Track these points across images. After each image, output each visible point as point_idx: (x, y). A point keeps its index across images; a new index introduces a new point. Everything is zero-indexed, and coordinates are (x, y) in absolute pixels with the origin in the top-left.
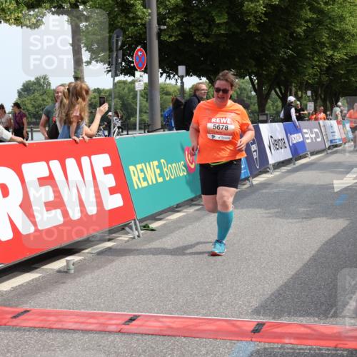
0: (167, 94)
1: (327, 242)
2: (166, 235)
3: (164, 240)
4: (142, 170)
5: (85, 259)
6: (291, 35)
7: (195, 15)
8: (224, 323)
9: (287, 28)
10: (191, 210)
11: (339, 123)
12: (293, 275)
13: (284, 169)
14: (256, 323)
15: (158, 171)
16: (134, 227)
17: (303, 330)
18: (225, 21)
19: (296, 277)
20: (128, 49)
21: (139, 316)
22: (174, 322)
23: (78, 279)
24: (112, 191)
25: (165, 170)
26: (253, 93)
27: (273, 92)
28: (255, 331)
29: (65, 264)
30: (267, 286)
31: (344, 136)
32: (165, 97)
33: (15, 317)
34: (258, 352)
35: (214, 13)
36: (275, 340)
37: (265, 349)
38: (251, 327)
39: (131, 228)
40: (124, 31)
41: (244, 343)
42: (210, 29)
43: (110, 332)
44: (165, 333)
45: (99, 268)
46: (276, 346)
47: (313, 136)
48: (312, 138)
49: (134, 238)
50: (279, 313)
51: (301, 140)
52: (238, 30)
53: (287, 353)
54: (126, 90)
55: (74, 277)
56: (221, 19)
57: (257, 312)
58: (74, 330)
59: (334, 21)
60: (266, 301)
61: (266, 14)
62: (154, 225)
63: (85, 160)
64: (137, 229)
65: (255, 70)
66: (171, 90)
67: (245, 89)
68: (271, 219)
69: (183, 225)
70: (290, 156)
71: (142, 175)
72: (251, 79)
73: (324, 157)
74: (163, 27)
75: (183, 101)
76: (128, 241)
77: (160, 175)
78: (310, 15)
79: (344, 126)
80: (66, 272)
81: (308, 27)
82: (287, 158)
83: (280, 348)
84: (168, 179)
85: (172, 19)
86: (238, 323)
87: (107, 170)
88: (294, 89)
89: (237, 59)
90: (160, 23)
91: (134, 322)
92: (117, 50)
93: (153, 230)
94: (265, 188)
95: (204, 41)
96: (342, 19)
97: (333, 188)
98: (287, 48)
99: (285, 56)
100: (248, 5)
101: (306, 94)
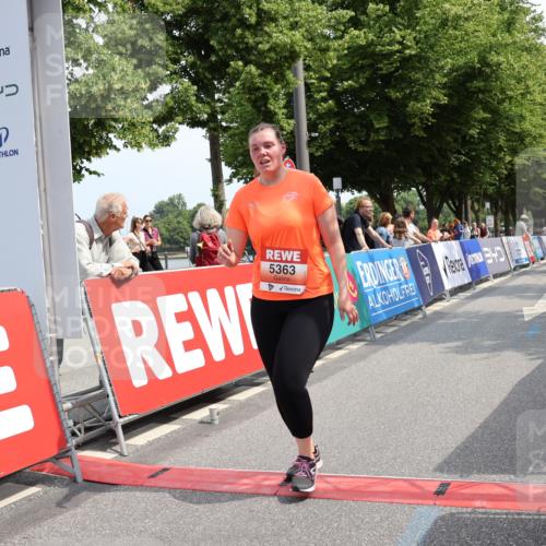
1: (519, 382)
2: (326, 377)
3: (324, 383)
5: (231, 408)
6: (464, 137)
7: (350, 120)
8: (401, 483)
9: (458, 131)
10: (354, 347)
11: (526, 239)
13: (462, 295)
14: (438, 484)
17: (498, 490)
18: (385, 125)
19: (484, 426)
22: (340, 483)
23: (224, 431)
26: (422, 207)
27: (445, 205)
28: (438, 493)
29: (208, 413)
30: (450, 437)
31: (531, 254)
33: (152, 476)
34: (442, 518)
35: (372, 117)
36: (465, 503)
37: (452, 514)
38: (434, 487)
41: (426, 507)
42: (368, 135)
43: (264, 495)
44: (329, 495)
45: (248, 418)
46: (465, 510)
47: (496, 255)
48: (494, 258)
50: (466, 469)
51: (481, 260)
52: (401, 136)
53: (478, 519)
55: (219, 429)
56: (381, 123)
57: (440, 469)
58: (222, 493)
59: (512, 121)
60: (450, 456)
61: (433, 115)
63: (229, 290)
65: (423, 179)
67: (412, 203)
68: (450, 355)
69: (345, 364)
70: (470, 280)
72: (419, 191)
73: (511, 279)
74: (314, 135)
78: (483, 115)
79: (531, 244)
80: (210, 423)
81: (482, 128)
82: (466, 282)
83: (470, 513)
85: (325, 124)
86: (418, 483)
88: (470, 202)
89: (402, 168)
90: (310, 130)
94: (442, 318)
95: (360, 149)
96: (522, 118)
97: (523, 316)
98: (460, 153)
99: (456, 163)
100: (413, 106)
101: (484, 206)
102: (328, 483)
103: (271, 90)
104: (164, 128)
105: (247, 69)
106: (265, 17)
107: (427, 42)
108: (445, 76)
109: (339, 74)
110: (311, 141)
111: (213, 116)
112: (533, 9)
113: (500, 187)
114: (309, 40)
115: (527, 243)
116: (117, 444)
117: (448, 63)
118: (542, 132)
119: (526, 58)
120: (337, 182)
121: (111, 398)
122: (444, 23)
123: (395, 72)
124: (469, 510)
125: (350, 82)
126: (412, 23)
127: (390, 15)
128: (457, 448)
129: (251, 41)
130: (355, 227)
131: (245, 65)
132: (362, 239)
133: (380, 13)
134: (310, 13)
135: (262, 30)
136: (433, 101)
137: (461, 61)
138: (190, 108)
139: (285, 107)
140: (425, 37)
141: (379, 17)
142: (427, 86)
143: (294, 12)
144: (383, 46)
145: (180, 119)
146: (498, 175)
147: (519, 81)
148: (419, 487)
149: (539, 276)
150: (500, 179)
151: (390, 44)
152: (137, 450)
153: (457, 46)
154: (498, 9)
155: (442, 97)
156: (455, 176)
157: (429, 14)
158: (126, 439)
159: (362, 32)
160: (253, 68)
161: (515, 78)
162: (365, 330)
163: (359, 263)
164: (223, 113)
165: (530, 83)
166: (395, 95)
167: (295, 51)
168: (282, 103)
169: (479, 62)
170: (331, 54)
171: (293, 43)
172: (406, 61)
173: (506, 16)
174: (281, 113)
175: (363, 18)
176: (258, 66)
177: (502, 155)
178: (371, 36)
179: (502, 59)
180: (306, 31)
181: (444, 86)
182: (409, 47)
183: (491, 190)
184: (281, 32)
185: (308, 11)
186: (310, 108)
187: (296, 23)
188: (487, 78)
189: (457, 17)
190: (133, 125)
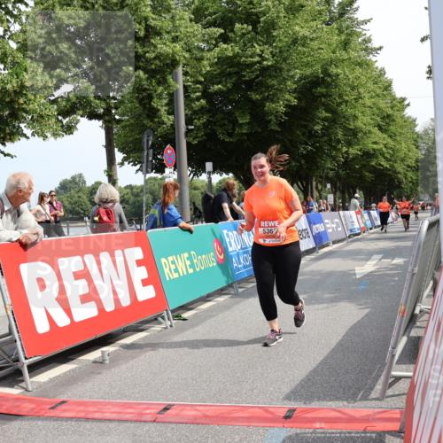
0: (196, 188)
1: (352, 327)
2: (197, 325)
3: (196, 329)
4: (173, 262)
5: (119, 350)
6: (310, 132)
7: (219, 116)
8: (257, 410)
9: (306, 127)
10: (221, 299)
11: (357, 213)
12: (322, 361)
13: (308, 257)
14: (286, 410)
15: (188, 263)
16: (166, 317)
17: (333, 414)
18: (248, 121)
19: (324, 362)
20: (158, 148)
21: (173, 405)
22: (208, 410)
23: (113, 369)
24: (145, 283)
25: (195, 261)
28: (286, 417)
29: (100, 355)
30: (297, 371)
31: (362, 225)
32: (194, 192)
33: (52, 408)
34: (290, 438)
35: (237, 114)
36: (307, 425)
37: (297, 434)
38: (283, 413)
39: (163, 318)
40: (154, 131)
41: (276, 429)
42: (234, 129)
43: (145, 422)
44: (198, 421)
45: (133, 358)
46: (307, 430)
47: (334, 226)
48: (333, 228)
49: (166, 328)
50: (309, 399)
51: (323, 230)
52: (260, 130)
53: (318, 438)
54: (157, 186)
55: (110, 367)
56: (244, 120)
57: (288, 398)
58: (110, 420)
59: (348, 120)
60: (296, 388)
61: (286, 114)
62: (185, 315)
63: (118, 253)
64: (169, 319)
66: (199, 185)
69: (213, 314)
70: (314, 246)
71: (173, 267)
73: (345, 246)
74: (190, 127)
75: (213, 196)
76: (161, 331)
77: (190, 266)
78: (325, 114)
79: (362, 216)
80: (101, 363)
81: (324, 125)
82: (311, 247)
83: (311, 433)
84: (198, 270)
85: (199, 119)
86: (271, 409)
87: (139, 263)
88: (314, 183)
90: (187, 124)
91: (169, 412)
92: (148, 149)
93: (185, 320)
95: (227, 140)
96: (355, 117)
97: (355, 274)
98: (307, 144)
99: (304, 152)
100: (269, 106)
101: (326, 187)
102: (197, 410)
103: (155, 91)
104: (67, 119)
105: (137, 73)
106: (152, 31)
107: (281, 55)
108: (295, 83)
109: (210, 79)
110: (188, 132)
111: (108, 111)
112: (363, 33)
113: (338, 172)
114: (187, 51)
115: (359, 216)
116: (23, 381)
117: (298, 73)
118: (371, 129)
119: (358, 70)
120: (209, 166)
121: (18, 343)
122: (295, 42)
123: (256, 78)
124: (311, 431)
125: (220, 86)
126: (269, 40)
127: (252, 33)
128: (302, 380)
129: (140, 50)
130: (223, 202)
131: (136, 70)
132: (228, 212)
133: (244, 31)
134: (188, 30)
135: (149, 41)
136: (286, 102)
137: (308, 71)
138: (89, 103)
139: (166, 105)
140: (280, 52)
141: (244, 34)
142: (281, 91)
143: (176, 28)
144: (247, 57)
145: (81, 112)
146: (337, 162)
147: (353, 88)
148: (271, 413)
149: (368, 243)
150: (339, 165)
151: (251, 57)
152: (40, 386)
153: (305, 60)
154: (337, 32)
155: (292, 99)
156: (303, 162)
157: (283, 33)
158: (31, 377)
159: (229, 46)
160: (141, 73)
161: (350, 86)
162: (230, 286)
163: (225, 232)
164: (116, 108)
165: (361, 90)
166: (256, 97)
167: (176, 60)
168: (165, 101)
169: (322, 73)
170: (205, 62)
171: (174, 54)
172: (265, 70)
173: (343, 37)
174: (163, 110)
175: (231, 35)
176: (146, 71)
177: (340, 146)
178: (237, 49)
179: (339, 71)
180: (185, 43)
181: (295, 91)
182: (266, 60)
183: (331, 174)
184: (165, 44)
185: (186, 27)
186: (187, 105)
187: (177, 37)
188: (328, 86)
189: (305, 38)
190: (42, 117)
